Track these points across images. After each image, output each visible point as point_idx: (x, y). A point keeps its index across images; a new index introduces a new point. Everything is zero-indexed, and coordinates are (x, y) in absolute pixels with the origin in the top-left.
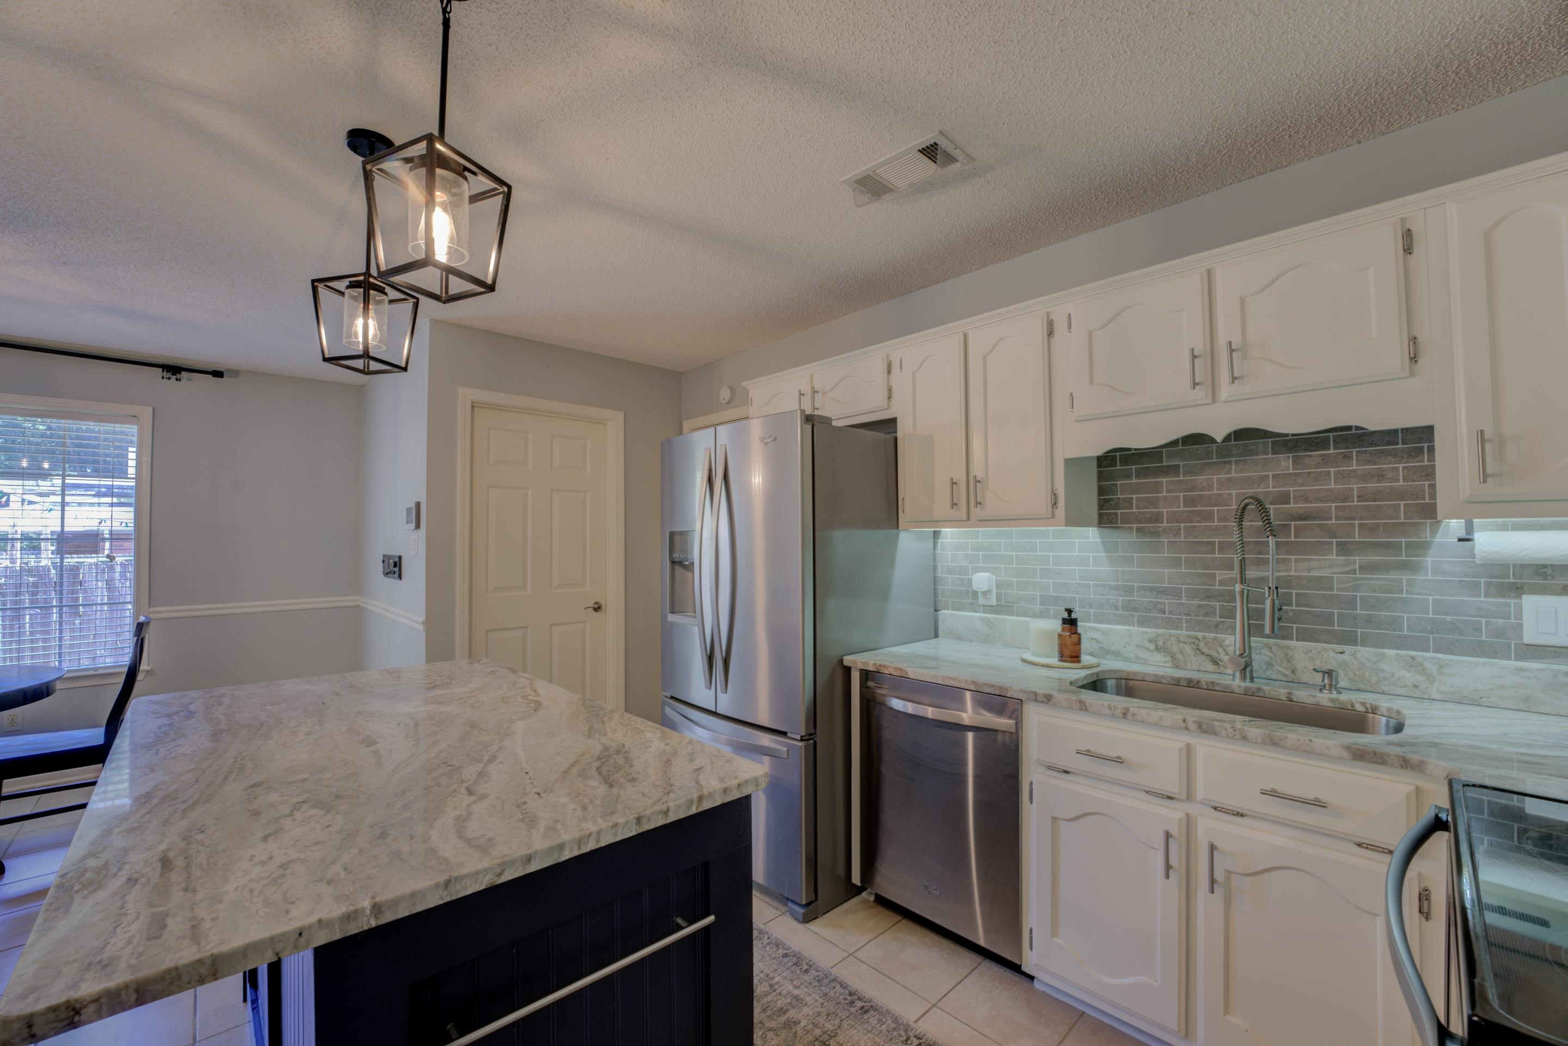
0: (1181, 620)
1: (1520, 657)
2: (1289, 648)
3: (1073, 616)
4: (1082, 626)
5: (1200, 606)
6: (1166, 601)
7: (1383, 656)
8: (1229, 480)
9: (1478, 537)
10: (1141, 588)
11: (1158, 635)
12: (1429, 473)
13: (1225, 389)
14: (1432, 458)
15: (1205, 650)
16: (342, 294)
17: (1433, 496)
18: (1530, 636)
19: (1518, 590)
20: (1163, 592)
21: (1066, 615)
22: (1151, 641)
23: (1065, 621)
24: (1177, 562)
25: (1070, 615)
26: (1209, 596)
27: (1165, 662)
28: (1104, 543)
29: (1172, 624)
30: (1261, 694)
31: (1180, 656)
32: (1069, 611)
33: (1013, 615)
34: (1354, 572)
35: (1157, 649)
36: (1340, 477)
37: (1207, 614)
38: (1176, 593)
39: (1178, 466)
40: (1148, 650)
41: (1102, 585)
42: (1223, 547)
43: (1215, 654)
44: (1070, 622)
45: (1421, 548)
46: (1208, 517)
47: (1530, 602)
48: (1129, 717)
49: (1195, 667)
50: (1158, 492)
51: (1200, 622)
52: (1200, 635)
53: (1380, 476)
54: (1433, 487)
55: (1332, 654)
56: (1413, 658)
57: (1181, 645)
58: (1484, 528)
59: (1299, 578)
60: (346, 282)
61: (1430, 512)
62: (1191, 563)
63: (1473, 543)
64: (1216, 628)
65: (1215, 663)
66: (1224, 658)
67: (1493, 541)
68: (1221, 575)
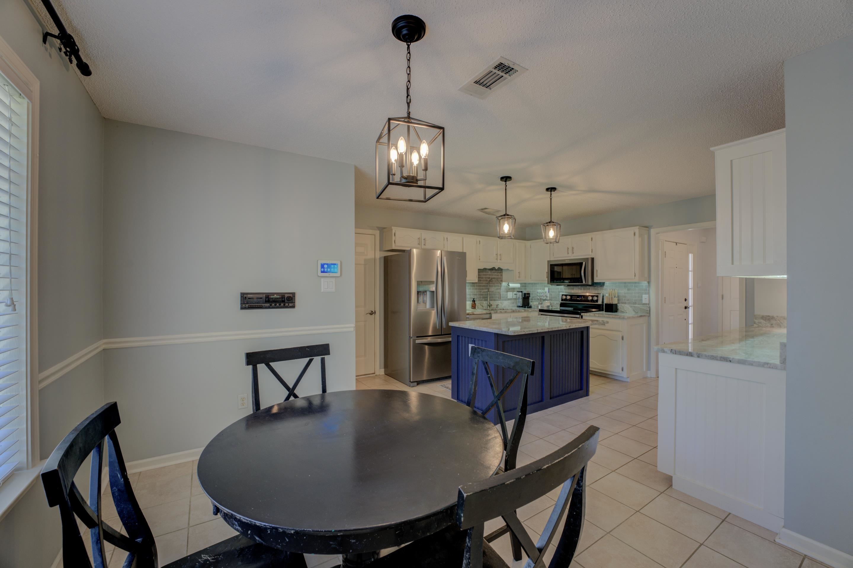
1: (508, 300)
2: (492, 302)
3: (475, 300)
5: (480, 297)
7: (499, 302)
8: (484, 274)
9: (510, 285)
12: (502, 275)
13: (499, 261)
14: (502, 273)
15: (481, 305)
17: (502, 279)
18: (508, 298)
19: (507, 292)
20: (475, 295)
21: (473, 300)
23: (473, 301)
25: (474, 300)
26: (481, 295)
32: (474, 299)
34: (496, 290)
36: (495, 275)
38: (477, 295)
42: (483, 286)
44: (474, 301)
45: (501, 286)
46: (481, 281)
47: (509, 293)
49: (481, 308)
50: (480, 276)
51: (479, 300)
52: (481, 302)
53: (498, 275)
54: (502, 277)
55: (496, 302)
56: (502, 302)
57: (479, 304)
58: (510, 283)
59: (491, 291)
61: (502, 281)
62: (479, 289)
63: (509, 285)
64: (481, 300)
65: (483, 307)
66: (484, 305)
67: (512, 285)
68: (482, 291)
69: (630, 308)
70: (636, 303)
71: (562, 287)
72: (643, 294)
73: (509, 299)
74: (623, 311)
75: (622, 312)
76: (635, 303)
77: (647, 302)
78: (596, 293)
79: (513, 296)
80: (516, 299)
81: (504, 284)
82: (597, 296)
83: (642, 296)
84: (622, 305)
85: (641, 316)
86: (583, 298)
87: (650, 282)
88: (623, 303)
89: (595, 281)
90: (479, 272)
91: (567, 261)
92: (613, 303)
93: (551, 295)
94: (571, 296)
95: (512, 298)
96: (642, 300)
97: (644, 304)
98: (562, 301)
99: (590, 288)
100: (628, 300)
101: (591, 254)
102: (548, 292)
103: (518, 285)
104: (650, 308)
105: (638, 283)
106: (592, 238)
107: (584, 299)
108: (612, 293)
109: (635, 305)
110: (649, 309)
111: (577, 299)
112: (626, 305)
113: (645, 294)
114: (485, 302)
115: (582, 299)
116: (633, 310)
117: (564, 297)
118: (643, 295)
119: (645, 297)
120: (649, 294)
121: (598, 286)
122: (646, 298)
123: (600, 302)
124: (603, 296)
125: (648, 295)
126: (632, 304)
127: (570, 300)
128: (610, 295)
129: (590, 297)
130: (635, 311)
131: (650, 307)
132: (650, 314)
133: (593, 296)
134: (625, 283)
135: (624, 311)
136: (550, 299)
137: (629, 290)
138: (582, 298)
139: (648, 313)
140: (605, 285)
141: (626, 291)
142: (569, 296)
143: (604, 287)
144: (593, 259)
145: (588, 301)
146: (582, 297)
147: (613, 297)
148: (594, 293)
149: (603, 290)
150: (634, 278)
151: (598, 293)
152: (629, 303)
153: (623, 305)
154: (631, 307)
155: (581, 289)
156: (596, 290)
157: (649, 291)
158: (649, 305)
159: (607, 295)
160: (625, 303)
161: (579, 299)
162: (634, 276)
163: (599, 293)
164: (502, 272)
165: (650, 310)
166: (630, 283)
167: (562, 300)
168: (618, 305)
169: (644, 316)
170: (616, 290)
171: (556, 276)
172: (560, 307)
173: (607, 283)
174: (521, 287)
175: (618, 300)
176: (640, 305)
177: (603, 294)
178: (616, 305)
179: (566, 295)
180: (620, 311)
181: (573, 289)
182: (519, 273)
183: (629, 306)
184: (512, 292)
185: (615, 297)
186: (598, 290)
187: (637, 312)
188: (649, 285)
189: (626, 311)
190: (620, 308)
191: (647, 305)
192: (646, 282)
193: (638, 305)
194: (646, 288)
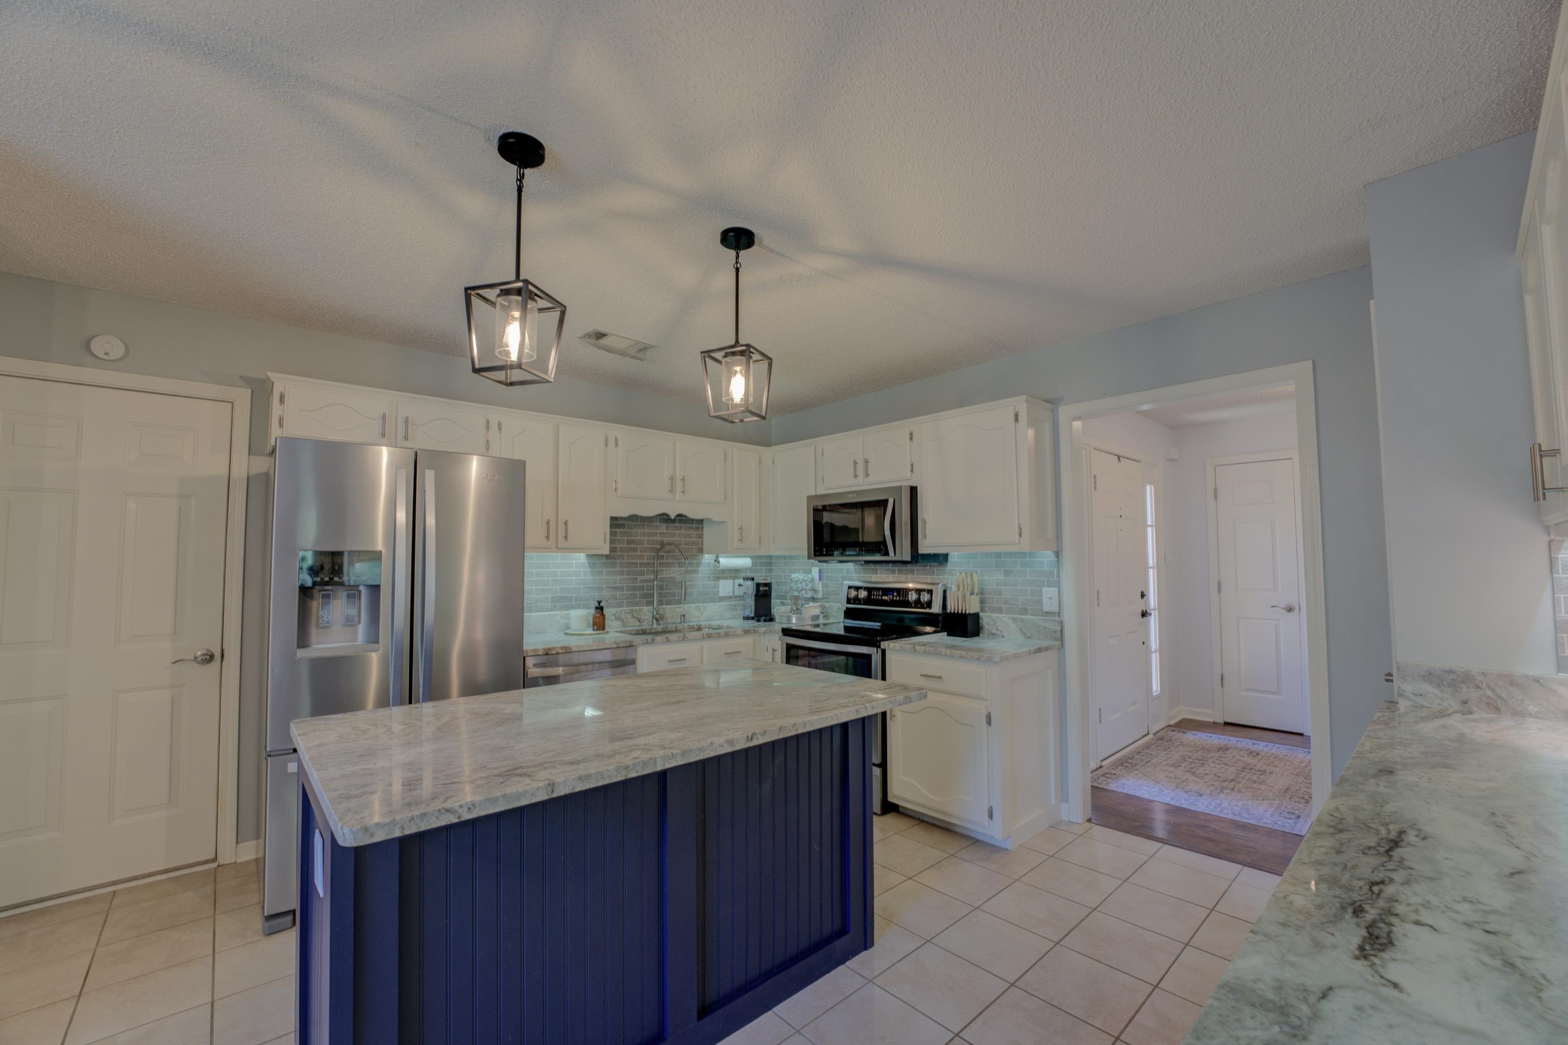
0: (623, 602)
1: (719, 602)
2: (665, 608)
3: (601, 605)
4: (606, 611)
5: (631, 594)
6: (618, 593)
7: (691, 607)
8: (644, 533)
9: (721, 560)
10: (608, 587)
11: (617, 611)
12: (701, 536)
13: (678, 496)
14: (702, 531)
15: (636, 615)
16: (493, 304)
17: (702, 545)
18: (721, 594)
19: (718, 578)
20: (616, 588)
21: (597, 605)
22: (613, 615)
23: (597, 608)
24: (622, 573)
25: (599, 604)
26: (635, 589)
27: (620, 625)
28: (589, 563)
29: (620, 605)
30: (667, 630)
31: (625, 620)
32: (599, 602)
34: (682, 574)
35: (616, 619)
36: (680, 535)
37: (634, 598)
38: (621, 589)
39: (624, 524)
40: (612, 620)
41: (588, 587)
43: (639, 617)
44: (600, 609)
45: (699, 564)
46: (635, 550)
47: (722, 582)
48: (685, 639)
49: (632, 625)
50: (615, 536)
51: (631, 602)
52: (634, 608)
53: (689, 536)
54: (702, 541)
55: (678, 609)
56: (698, 606)
57: (627, 615)
58: (721, 557)
59: (666, 578)
60: (497, 291)
61: (701, 551)
62: (628, 573)
63: (718, 562)
64: (637, 604)
65: (639, 621)
66: (643, 618)
67: (725, 561)
68: (640, 578)
69: (1011, 623)
70: (1026, 610)
71: (851, 566)
72: (1044, 586)
73: (722, 599)
74: (994, 631)
75: (993, 634)
76: (1024, 611)
77: (1055, 608)
78: (929, 581)
79: (734, 590)
80: (741, 598)
81: (707, 558)
82: (930, 592)
83: (1041, 591)
84: (991, 616)
85: (1039, 650)
86: (896, 596)
87: (1062, 550)
88: (993, 610)
89: (922, 550)
90: (612, 526)
91: (851, 496)
92: (967, 612)
93: (825, 586)
94: (869, 590)
95: (731, 594)
96: (1040, 602)
97: (1047, 614)
98: (847, 603)
99: (913, 570)
100: (1006, 602)
101: (909, 477)
102: (820, 580)
103: (745, 562)
104: (1061, 623)
105: (1032, 555)
106: (911, 434)
107: (898, 598)
108: (965, 583)
109: (1024, 614)
110: (1059, 629)
111: (884, 598)
112: (1000, 615)
113: (1048, 586)
114: (646, 608)
115: (895, 598)
116: (1021, 630)
117: (853, 593)
118: (1044, 589)
119: (1049, 593)
120: (1058, 585)
121: (934, 564)
122: (1051, 595)
123: (936, 608)
124: (945, 592)
125: (1056, 589)
126: (1016, 614)
127: (868, 601)
128: (961, 589)
129: (912, 594)
130: (1024, 634)
131: (1061, 620)
132: (1062, 641)
133: (919, 591)
134: (998, 555)
135: (997, 632)
136: (823, 598)
137: (1007, 573)
138: (893, 596)
139: (1056, 640)
140: (949, 560)
141: (1000, 576)
142: (865, 590)
143: (946, 566)
144: (913, 490)
145: (907, 604)
146: (895, 594)
147: (968, 593)
148: (923, 581)
149: (944, 573)
150: (1017, 541)
151: (932, 581)
152: (1009, 611)
153: (993, 615)
154: (1014, 620)
155: (893, 572)
156: (928, 575)
157: (1058, 576)
158: (1059, 616)
159: (954, 588)
160: (1000, 610)
161: (887, 598)
162: (1017, 536)
163: (935, 582)
164: (702, 528)
165: (1061, 630)
166: (1010, 555)
167: (849, 601)
168: (980, 614)
169: (1047, 649)
170: (974, 575)
171: (827, 537)
172: (844, 618)
173: (954, 556)
174: (752, 566)
175: (982, 602)
176: (1037, 615)
177: (945, 585)
178: (976, 616)
179: (857, 588)
180: (986, 632)
181: (875, 572)
182: (739, 529)
183: (1010, 618)
184: (730, 579)
185: (972, 594)
186: (933, 574)
187: (1028, 635)
188: (1058, 561)
189: (1002, 632)
190: (988, 625)
191: (1055, 616)
192: (1051, 552)
193: (1031, 615)
194: (1050, 568)
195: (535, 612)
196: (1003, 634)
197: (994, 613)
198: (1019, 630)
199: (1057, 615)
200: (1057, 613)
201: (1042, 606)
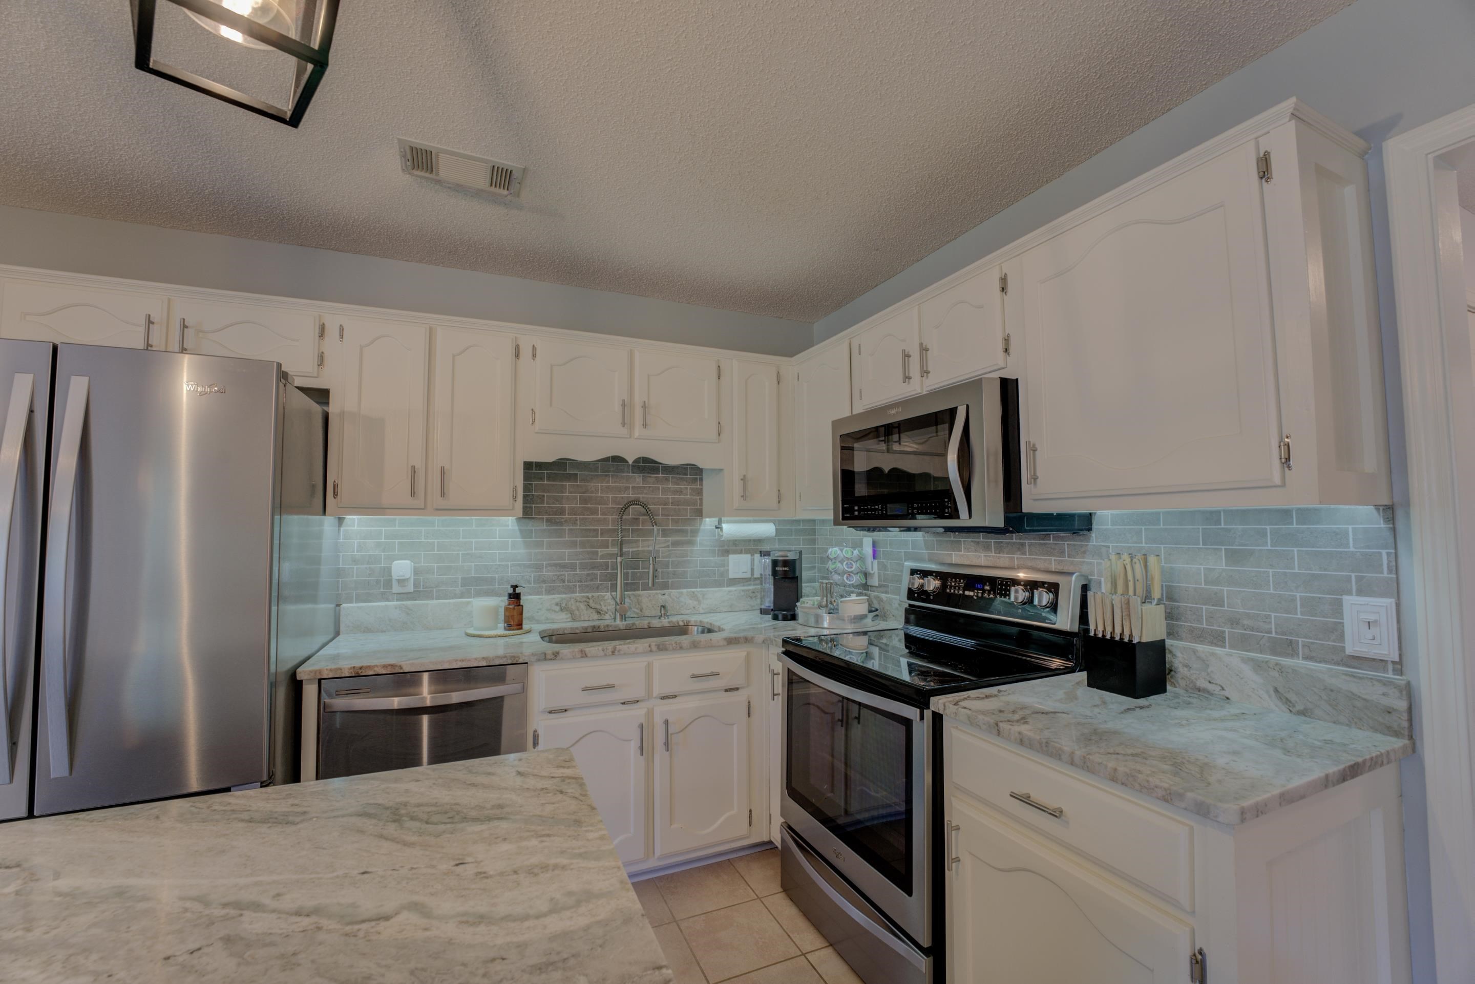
0: (575, 586)
1: (728, 586)
2: (639, 596)
3: (518, 590)
4: (524, 599)
5: (588, 575)
6: (566, 574)
7: (682, 593)
8: (608, 487)
9: (724, 526)
10: (550, 565)
11: (562, 599)
12: (700, 492)
13: (638, 431)
14: (701, 485)
15: (593, 605)
17: (701, 504)
18: (731, 576)
19: (727, 552)
21: (511, 591)
22: (557, 605)
23: (510, 596)
24: (573, 544)
25: (514, 590)
26: (594, 567)
27: (567, 619)
29: (571, 590)
30: (635, 627)
31: (577, 612)
32: (515, 587)
33: (433, 599)
34: (668, 546)
35: (562, 610)
36: (665, 490)
37: (592, 580)
38: (573, 567)
39: (576, 475)
40: (555, 611)
42: (603, 532)
43: (598, 607)
44: (515, 597)
45: (695, 532)
46: (594, 512)
47: (733, 558)
49: (587, 618)
50: (563, 492)
51: (587, 586)
52: (590, 595)
53: (680, 492)
54: (701, 500)
55: (660, 596)
56: (693, 592)
57: (578, 604)
58: (728, 522)
59: (643, 551)
61: (699, 513)
62: (583, 544)
63: (721, 529)
64: (597, 589)
65: (598, 612)
66: (604, 609)
67: (730, 529)
68: (601, 552)
69: (1247, 671)
70: (1293, 644)
71: (918, 537)
72: (1349, 593)
73: (733, 582)
74: (1202, 683)
75: (1200, 690)
76: (1288, 647)
77: (1387, 650)
78: (1053, 567)
79: (752, 570)
80: (761, 579)
81: (708, 523)
82: (1053, 588)
83: (1339, 603)
84: (1195, 651)
85: (1353, 771)
86: (989, 592)
87: (1407, 504)
88: (1200, 636)
89: (1029, 506)
90: (527, 477)
92: (1135, 642)
93: (882, 567)
94: (942, 576)
95: (748, 575)
96: (1337, 630)
97: (1358, 660)
98: (909, 598)
99: (1023, 545)
100: (1234, 622)
101: (1001, 364)
102: (874, 557)
103: (766, 529)
104: (1409, 692)
105: (1305, 515)
106: (1004, 280)
107: (993, 596)
108: (1130, 577)
109: (1286, 655)
110: (1402, 705)
111: (967, 593)
112: (1218, 650)
113: (1360, 592)
114: (608, 595)
115: (986, 595)
116: (1276, 690)
117: (917, 582)
118: (1346, 599)
119: (1363, 610)
120: (1395, 590)
121: (1062, 534)
122: (1372, 618)
123: (1065, 620)
124: (1085, 588)
125: (1390, 602)
126: (1263, 653)
127: (941, 596)
128: (1120, 590)
129: (1017, 591)
130: (1288, 701)
131: (1408, 684)
132: (1411, 737)
133: (1032, 586)
134: (1212, 517)
135: (1211, 687)
136: (880, 586)
137: (1234, 557)
138: (985, 591)
139: (1397, 734)
140: (1094, 526)
141: (1221, 565)
142: (936, 577)
143: (1088, 539)
144: (1008, 387)
145: (1009, 609)
146: (987, 588)
147: (1136, 601)
148: (1042, 566)
149: (1084, 552)
150: (1277, 480)
151: (1060, 568)
152: (1242, 642)
153: (1200, 648)
154: (1258, 666)
155: (987, 548)
156: (1052, 555)
157: (1395, 569)
158: (1400, 672)
159: (1105, 587)
160: (1218, 639)
161: (971, 594)
162: (1276, 463)
163: (1066, 569)
164: (701, 480)
165: (1410, 710)
166: (1248, 515)
167: (911, 594)
168: (1168, 642)
169: (1375, 763)
170: (1152, 559)
172: (905, 623)
173: (1105, 517)
174: (779, 535)
175: (1170, 616)
176: (1326, 662)
177: (1086, 577)
178: (1159, 648)
179: (925, 574)
180: (1182, 683)
181: (956, 546)
182: (741, 480)
183: (1245, 660)
184: (746, 553)
185: (1147, 599)
186: (1062, 553)
187: (1299, 707)
188: (1394, 530)
189: (1223, 689)
190: (1186, 669)
191: (1385, 670)
192: (1371, 509)
193: (1306, 658)
194: (1368, 547)
195: (436, 600)
196: (1227, 694)
197: (1202, 642)
198: (1272, 692)
199: (1390, 667)
200: (1393, 663)
201: (1342, 637)
